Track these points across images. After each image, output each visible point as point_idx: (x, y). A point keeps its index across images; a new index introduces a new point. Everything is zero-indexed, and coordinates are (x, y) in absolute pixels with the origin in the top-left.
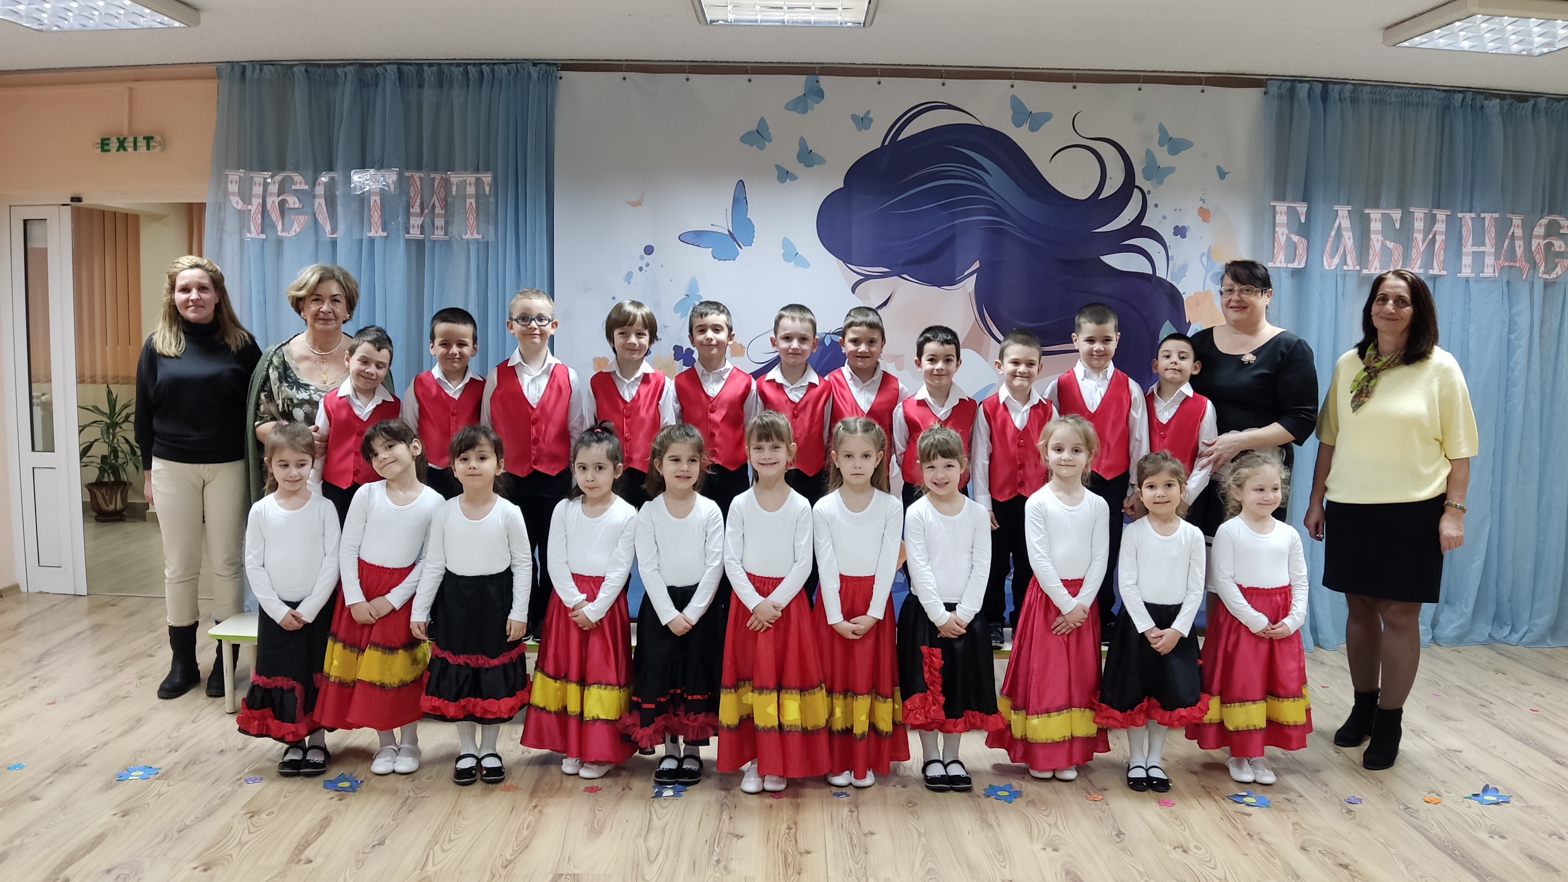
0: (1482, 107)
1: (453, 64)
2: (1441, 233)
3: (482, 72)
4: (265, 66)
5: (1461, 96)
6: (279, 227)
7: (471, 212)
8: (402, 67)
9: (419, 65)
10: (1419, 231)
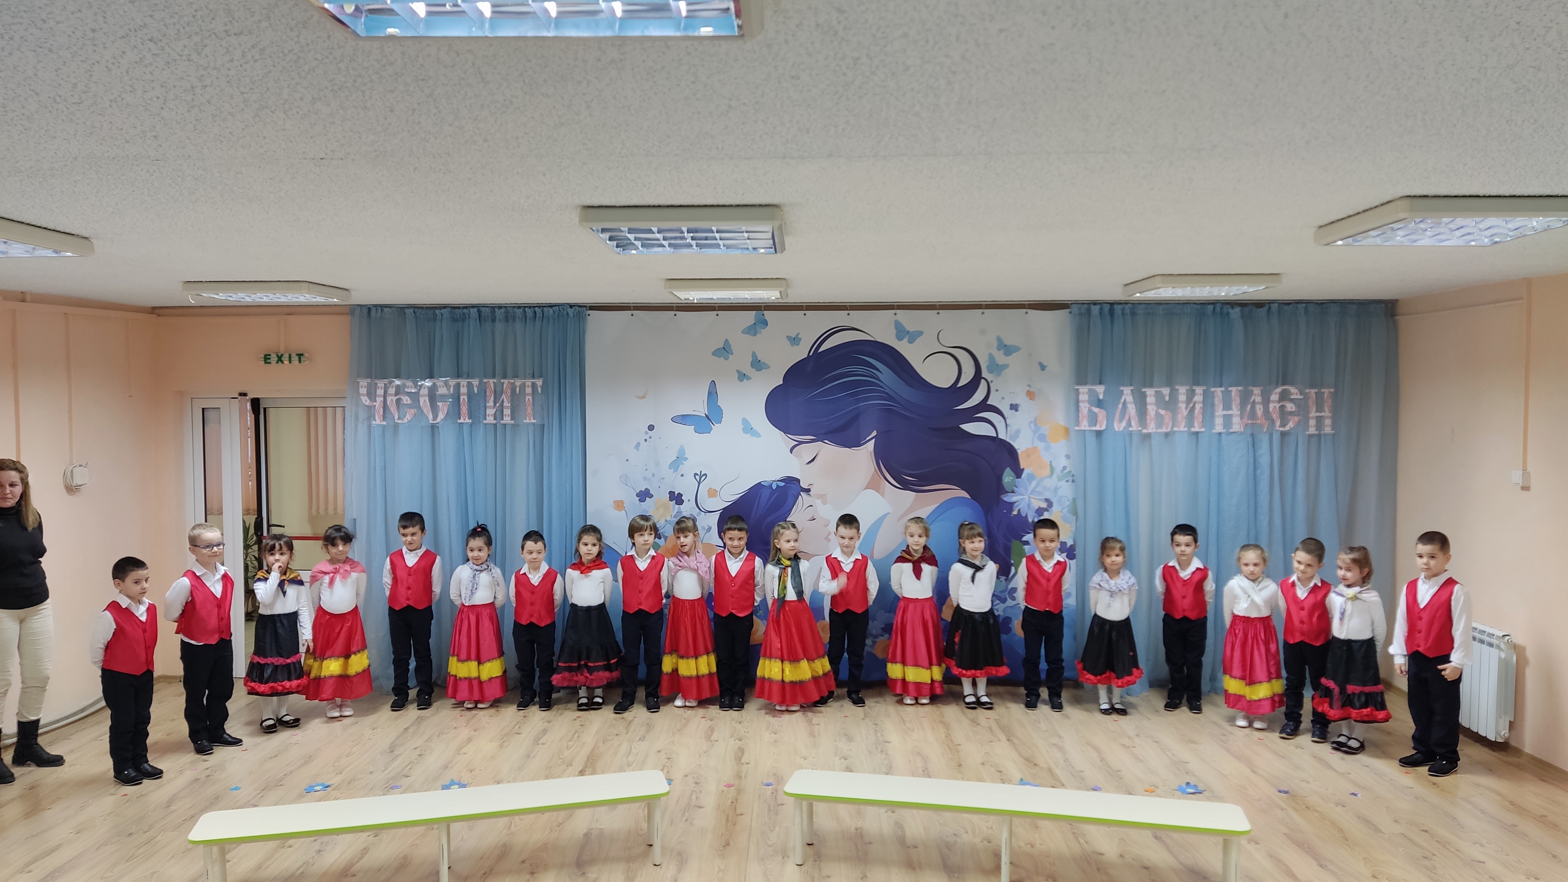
0: (1228, 314)
1: (515, 307)
2: (1199, 402)
3: (535, 312)
4: (385, 309)
5: (1211, 307)
6: (396, 417)
7: (529, 405)
8: (480, 308)
9: (493, 308)
10: (1182, 402)
